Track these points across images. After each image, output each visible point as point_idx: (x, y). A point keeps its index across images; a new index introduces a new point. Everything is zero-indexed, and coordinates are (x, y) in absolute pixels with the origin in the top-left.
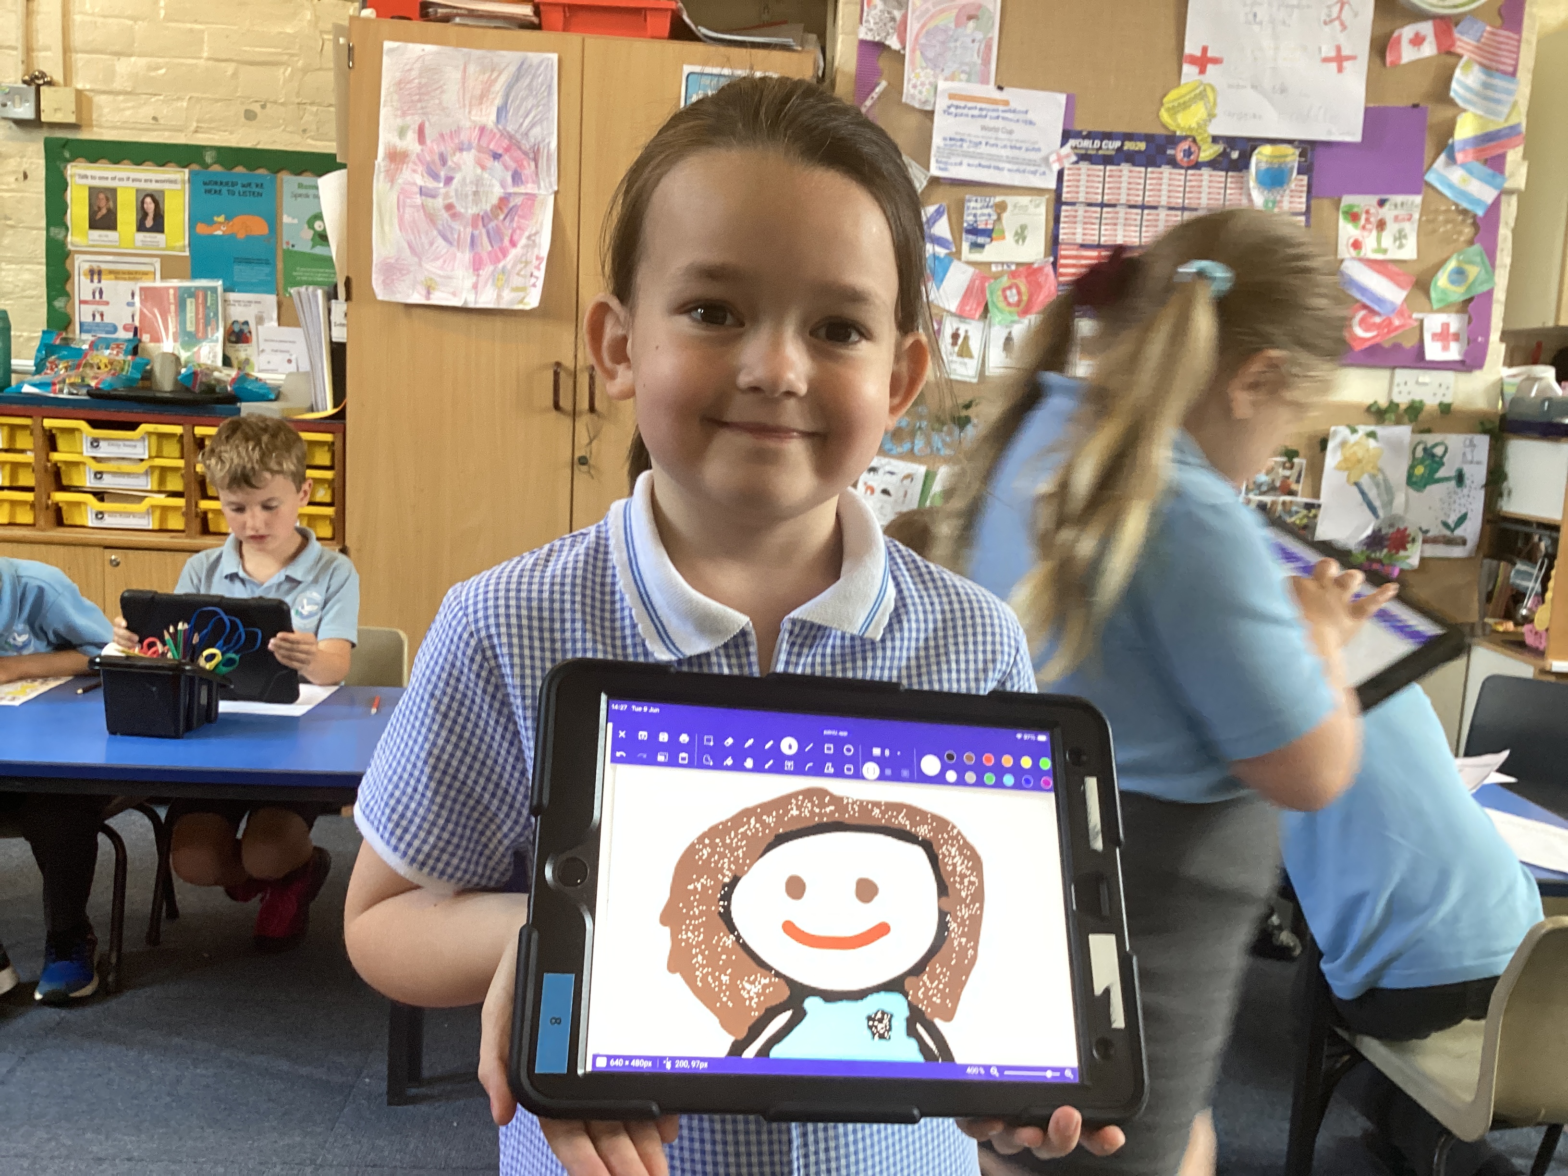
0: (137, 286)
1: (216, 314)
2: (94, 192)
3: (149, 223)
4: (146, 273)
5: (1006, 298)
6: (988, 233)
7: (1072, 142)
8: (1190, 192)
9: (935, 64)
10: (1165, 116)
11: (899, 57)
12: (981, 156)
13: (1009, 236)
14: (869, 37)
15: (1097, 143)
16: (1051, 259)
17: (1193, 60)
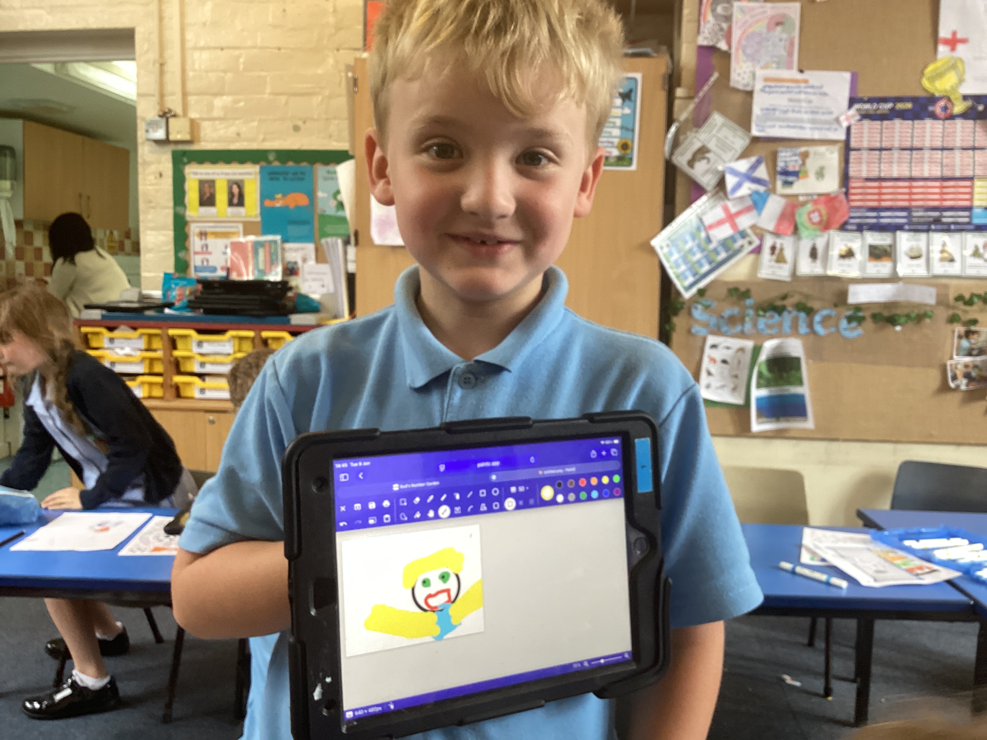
0: (228, 241)
1: (277, 258)
2: (202, 183)
3: (235, 201)
4: (234, 233)
5: (810, 219)
6: (796, 174)
7: (857, 106)
8: (948, 136)
9: (753, 58)
10: (926, 83)
11: (727, 56)
12: (788, 120)
13: (812, 176)
14: (705, 43)
15: (875, 106)
16: (844, 190)
17: (946, 42)
